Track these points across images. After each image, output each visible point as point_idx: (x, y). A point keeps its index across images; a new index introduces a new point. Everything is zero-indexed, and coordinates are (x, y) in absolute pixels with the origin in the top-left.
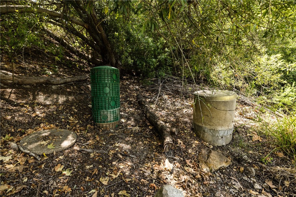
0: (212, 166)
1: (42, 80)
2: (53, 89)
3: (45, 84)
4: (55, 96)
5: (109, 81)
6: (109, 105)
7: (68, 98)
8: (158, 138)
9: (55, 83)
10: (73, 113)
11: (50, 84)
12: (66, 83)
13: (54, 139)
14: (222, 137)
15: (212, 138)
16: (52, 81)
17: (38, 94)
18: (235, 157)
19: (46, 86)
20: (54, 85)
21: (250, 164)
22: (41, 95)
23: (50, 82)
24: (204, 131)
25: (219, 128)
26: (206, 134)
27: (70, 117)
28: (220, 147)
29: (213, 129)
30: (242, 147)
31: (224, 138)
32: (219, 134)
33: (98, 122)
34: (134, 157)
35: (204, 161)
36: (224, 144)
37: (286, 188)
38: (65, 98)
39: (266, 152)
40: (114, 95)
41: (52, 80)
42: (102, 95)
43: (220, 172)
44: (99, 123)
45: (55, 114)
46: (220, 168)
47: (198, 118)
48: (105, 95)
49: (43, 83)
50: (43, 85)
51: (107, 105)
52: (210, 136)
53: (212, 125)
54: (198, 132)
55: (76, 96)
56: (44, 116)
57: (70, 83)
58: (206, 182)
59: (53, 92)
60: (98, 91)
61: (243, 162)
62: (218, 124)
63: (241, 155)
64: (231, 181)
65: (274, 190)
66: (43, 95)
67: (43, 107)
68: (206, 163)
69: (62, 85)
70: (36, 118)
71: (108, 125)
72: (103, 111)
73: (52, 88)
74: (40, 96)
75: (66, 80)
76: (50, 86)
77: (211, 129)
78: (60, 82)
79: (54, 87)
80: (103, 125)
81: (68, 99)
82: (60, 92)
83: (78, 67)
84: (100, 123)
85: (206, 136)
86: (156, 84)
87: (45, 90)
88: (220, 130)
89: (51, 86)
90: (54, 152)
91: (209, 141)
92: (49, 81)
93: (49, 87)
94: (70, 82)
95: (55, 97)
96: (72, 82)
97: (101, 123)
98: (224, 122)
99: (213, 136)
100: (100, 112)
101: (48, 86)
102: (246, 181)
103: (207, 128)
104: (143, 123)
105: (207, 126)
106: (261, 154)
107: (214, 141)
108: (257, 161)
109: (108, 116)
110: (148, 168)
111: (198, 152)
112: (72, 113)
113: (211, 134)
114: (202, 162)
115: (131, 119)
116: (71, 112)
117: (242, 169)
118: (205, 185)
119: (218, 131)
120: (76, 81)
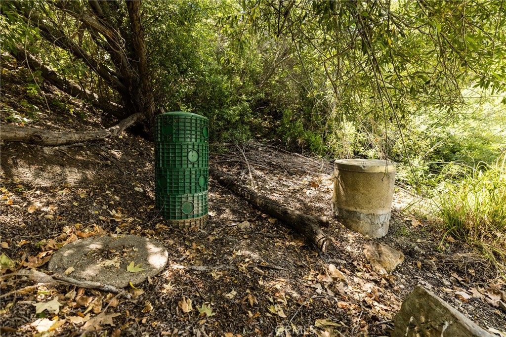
0: (389, 265)
1: (21, 132)
2: (46, 154)
3: (27, 144)
4: (58, 169)
5: (193, 140)
6: (196, 184)
7: (85, 174)
8: (292, 236)
9: (49, 141)
10: (112, 202)
11: (37, 143)
12: (70, 144)
13: (125, 254)
14: (382, 225)
15: (370, 227)
16: (45, 136)
17: (16, 164)
18: (404, 249)
19: (29, 148)
20: (47, 145)
21: (424, 256)
22: (22, 166)
23: (41, 138)
24: (359, 218)
25: (380, 212)
26: (362, 222)
27: (112, 212)
28: (380, 239)
29: (371, 214)
30: (408, 236)
31: (384, 226)
32: (379, 220)
33: (175, 218)
34: (281, 270)
35: (376, 260)
36: (384, 235)
37: (473, 278)
38: (78, 175)
39: (435, 238)
40: (200, 166)
41: (45, 134)
42: (185, 166)
43: (399, 272)
44: (176, 220)
45: (77, 207)
46: (397, 267)
47: (348, 199)
48: (190, 166)
49: (23, 140)
50: (22, 144)
51: (193, 184)
52: (368, 224)
53: (372, 208)
54: (348, 221)
55: (99, 170)
56: (55, 212)
57: (76, 144)
58: (396, 288)
59: (50, 161)
60: (177, 158)
61: (417, 255)
62: (379, 206)
63: (410, 246)
64: (418, 281)
65: (462, 282)
66: (27, 166)
67: (43, 193)
68: (379, 262)
69: (63, 148)
70: (42, 215)
71: (194, 223)
72: (185, 195)
73: (43, 152)
74: (22, 169)
75: (70, 136)
76: (39, 147)
77: (369, 214)
78: (59, 139)
79: (47, 150)
80: (184, 223)
81: (86, 177)
82: (64, 160)
83: (74, 113)
84: (178, 219)
85: (361, 225)
86: (234, 153)
87: (30, 156)
88: (381, 214)
89: (41, 148)
90: (149, 277)
91: (366, 232)
92: (39, 137)
93: (38, 150)
94: (77, 142)
95: (58, 172)
96: (81, 142)
97: (181, 219)
98: (386, 202)
99: (372, 223)
100: (181, 198)
101: (33, 148)
102: (432, 278)
103: (363, 212)
104: (251, 216)
105: (363, 210)
106: (431, 242)
107: (373, 231)
108: (432, 250)
109: (195, 206)
110: (313, 283)
111: (361, 249)
112: (111, 204)
113: (369, 221)
114: (374, 262)
115: (224, 210)
116: (108, 201)
117: (419, 264)
118: (397, 291)
119: (378, 216)
120: (89, 141)
